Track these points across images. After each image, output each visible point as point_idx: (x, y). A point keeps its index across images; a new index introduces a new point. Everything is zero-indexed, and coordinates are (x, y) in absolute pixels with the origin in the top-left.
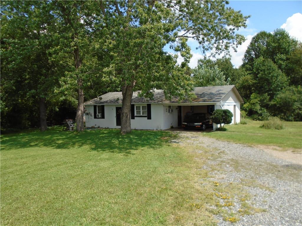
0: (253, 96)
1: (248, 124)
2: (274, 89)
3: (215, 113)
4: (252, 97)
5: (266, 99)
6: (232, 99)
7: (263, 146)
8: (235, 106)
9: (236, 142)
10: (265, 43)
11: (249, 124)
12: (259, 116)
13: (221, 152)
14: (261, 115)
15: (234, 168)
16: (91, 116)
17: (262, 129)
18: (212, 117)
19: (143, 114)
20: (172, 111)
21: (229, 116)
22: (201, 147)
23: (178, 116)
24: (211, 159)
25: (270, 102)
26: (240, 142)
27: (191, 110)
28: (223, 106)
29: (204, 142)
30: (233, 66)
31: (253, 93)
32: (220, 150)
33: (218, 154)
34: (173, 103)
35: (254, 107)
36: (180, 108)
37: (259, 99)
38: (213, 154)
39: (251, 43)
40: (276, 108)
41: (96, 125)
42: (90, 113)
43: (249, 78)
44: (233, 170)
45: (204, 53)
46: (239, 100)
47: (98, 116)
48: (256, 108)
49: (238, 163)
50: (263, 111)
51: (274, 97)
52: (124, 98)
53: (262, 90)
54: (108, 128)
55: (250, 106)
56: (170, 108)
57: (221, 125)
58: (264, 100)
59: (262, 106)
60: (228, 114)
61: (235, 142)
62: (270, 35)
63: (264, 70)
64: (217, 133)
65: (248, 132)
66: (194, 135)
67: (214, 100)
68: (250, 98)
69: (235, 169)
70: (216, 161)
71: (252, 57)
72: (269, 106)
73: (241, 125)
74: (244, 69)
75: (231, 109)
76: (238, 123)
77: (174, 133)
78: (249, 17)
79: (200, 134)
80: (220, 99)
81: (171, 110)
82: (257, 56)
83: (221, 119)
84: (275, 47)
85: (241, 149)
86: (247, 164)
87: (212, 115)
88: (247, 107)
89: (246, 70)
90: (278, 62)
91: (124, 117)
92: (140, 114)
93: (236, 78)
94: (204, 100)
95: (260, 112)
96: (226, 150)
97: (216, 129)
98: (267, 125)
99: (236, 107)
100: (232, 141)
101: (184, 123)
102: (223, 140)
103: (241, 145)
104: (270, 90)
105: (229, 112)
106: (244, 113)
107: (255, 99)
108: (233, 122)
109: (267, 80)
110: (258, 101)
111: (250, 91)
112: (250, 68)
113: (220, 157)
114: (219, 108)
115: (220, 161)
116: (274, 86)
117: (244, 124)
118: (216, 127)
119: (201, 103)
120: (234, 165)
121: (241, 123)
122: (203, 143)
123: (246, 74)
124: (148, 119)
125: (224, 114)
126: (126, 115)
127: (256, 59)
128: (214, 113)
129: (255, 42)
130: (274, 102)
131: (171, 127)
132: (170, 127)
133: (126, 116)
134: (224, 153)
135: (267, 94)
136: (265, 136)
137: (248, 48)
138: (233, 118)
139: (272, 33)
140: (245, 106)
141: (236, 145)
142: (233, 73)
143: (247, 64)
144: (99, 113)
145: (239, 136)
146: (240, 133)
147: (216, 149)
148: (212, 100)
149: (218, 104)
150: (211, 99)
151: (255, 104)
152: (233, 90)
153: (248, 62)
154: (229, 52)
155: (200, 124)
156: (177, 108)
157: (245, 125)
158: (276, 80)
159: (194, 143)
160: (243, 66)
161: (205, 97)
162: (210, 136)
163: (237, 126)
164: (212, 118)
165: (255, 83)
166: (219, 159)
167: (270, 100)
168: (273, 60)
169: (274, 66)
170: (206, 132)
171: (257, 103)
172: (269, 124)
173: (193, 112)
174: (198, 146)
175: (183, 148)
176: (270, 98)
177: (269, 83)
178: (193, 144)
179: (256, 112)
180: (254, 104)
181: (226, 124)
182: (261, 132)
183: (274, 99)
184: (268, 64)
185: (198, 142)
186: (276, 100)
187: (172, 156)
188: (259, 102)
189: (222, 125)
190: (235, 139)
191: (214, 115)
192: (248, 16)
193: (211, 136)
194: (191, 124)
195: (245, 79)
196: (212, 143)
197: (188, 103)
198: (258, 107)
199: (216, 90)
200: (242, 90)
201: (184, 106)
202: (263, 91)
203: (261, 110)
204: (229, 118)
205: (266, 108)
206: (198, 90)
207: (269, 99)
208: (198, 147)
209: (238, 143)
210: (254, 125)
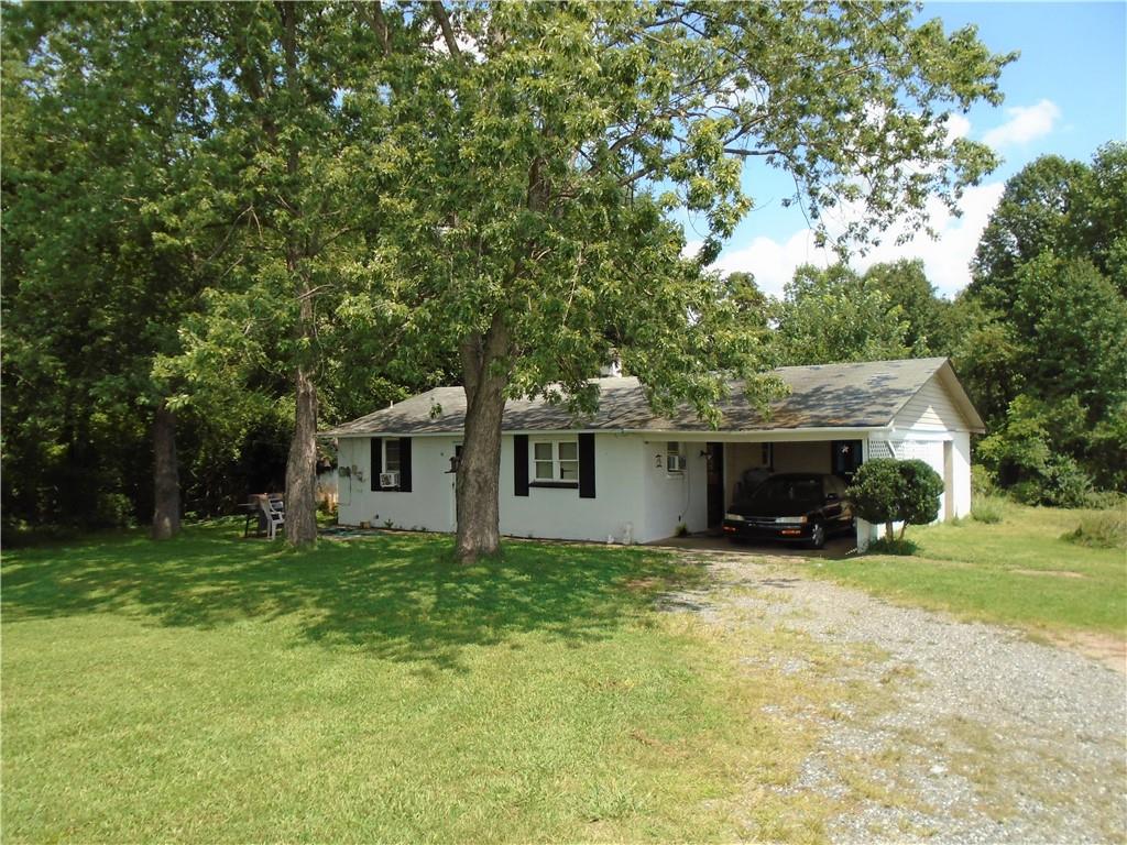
0: (1018, 405)
1: (1004, 523)
2: (1106, 376)
3: (863, 477)
4: (1013, 412)
5: (1073, 418)
6: (936, 416)
7: (1101, 636)
8: (947, 444)
9: (963, 616)
10: (1058, 201)
11: (1008, 523)
12: (1046, 488)
13: (896, 672)
14: (1053, 483)
15: (977, 787)
16: (361, 479)
17: (1074, 549)
18: (853, 494)
19: (562, 477)
20: (683, 464)
21: (925, 488)
22: (800, 637)
23: (709, 486)
24: (846, 718)
25: (1091, 430)
26: (984, 615)
27: (765, 462)
28: (897, 443)
29: (814, 607)
30: (934, 290)
31: (1017, 393)
32: (889, 655)
33: (883, 682)
34: (686, 432)
35: (1023, 451)
36: (715, 450)
37: (1042, 418)
38: (853, 685)
39: (1003, 203)
40: (1117, 454)
41: (377, 517)
42: (355, 467)
43: (996, 336)
44: (970, 803)
45: (815, 216)
46: (964, 422)
47: (387, 479)
48: (1031, 454)
49: (991, 750)
50: (1061, 468)
51: (1106, 410)
52: (473, 408)
53: (1055, 384)
54: (424, 530)
55: (1008, 447)
56: (673, 454)
57: (889, 529)
58: (1062, 423)
59: (1055, 447)
60: (922, 481)
61: (959, 611)
62: (1077, 170)
63: (1062, 304)
64: (875, 565)
65: (1014, 562)
66: (771, 569)
67: (860, 417)
68: (1006, 416)
69: (978, 794)
70: (873, 731)
71: (1009, 254)
72: (1087, 448)
73: (976, 525)
74: (977, 302)
75: (933, 458)
76: (961, 517)
77: (687, 557)
78: (1012, 58)
79: (800, 564)
80: (887, 413)
81: (677, 458)
82: (1029, 252)
83: (893, 504)
84: (1105, 213)
85: (994, 653)
86: (1043, 755)
87: (852, 484)
88: (995, 450)
89: (983, 307)
90: (1117, 271)
91: (470, 489)
92: (552, 477)
93: (948, 337)
94: (815, 420)
95: (1048, 471)
96: (920, 658)
97: (870, 543)
98: (1098, 533)
99: (954, 449)
100: (947, 606)
101: (731, 517)
102: (903, 602)
103: (991, 631)
104: (1090, 383)
105: (927, 472)
106: (986, 476)
107: (1027, 420)
108: (941, 514)
109: (1076, 342)
110: (1040, 426)
111: (1004, 387)
112: (1000, 299)
113: (893, 702)
114: (884, 455)
115: (894, 730)
116: (1107, 365)
117: (988, 522)
118: (870, 536)
119: (806, 433)
120: (973, 760)
121: (976, 519)
122: (807, 614)
123: (988, 319)
124: (582, 496)
125: (905, 482)
126: (480, 480)
127: (1023, 263)
128: (860, 476)
129: (1021, 196)
130: (1107, 429)
131: (678, 528)
132: (673, 533)
133: (479, 483)
134: (912, 676)
135: (1075, 397)
136: (1101, 584)
137: (993, 220)
138: (942, 498)
139: (1087, 161)
140: (985, 445)
141: (966, 626)
142: (933, 319)
143: (988, 281)
144: (389, 468)
145: (975, 582)
146: (974, 565)
147: (870, 652)
148: (850, 421)
149: (877, 435)
150: (847, 416)
151: (1027, 439)
152: (939, 377)
153: (992, 275)
154: (925, 218)
155: (801, 520)
156: (702, 453)
157: (992, 527)
158: (1112, 344)
159: (770, 612)
160: (975, 288)
161: (823, 405)
162: (841, 580)
163: (957, 529)
164: (852, 498)
165: (1025, 357)
166: (887, 718)
167: (1091, 423)
168: (1099, 261)
169: (1103, 287)
170: (825, 557)
171: (1035, 434)
172: (1103, 528)
173: (771, 469)
174: (784, 630)
175: (714, 642)
176: (1089, 413)
177: (1084, 356)
178: (761, 618)
179: (1033, 473)
180: (1021, 438)
181: (912, 524)
182: (1076, 564)
183: (1109, 420)
184: (1077, 280)
185: (787, 608)
186: (1116, 424)
187: (650, 690)
188: (1042, 431)
189: (897, 526)
190: (960, 594)
191: (860, 483)
192: (1005, 55)
193: (848, 578)
194: (761, 522)
195: (982, 338)
196: (851, 612)
197: (747, 432)
198: (1039, 453)
199: (867, 378)
200: (972, 383)
201: (734, 446)
202: (1062, 387)
203: (1055, 463)
204: (929, 498)
205: (1076, 456)
206: (793, 377)
207: (1086, 420)
208: (787, 636)
209: (975, 618)
210: (1034, 529)
